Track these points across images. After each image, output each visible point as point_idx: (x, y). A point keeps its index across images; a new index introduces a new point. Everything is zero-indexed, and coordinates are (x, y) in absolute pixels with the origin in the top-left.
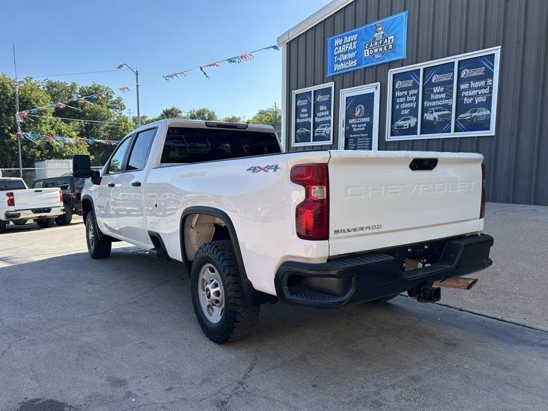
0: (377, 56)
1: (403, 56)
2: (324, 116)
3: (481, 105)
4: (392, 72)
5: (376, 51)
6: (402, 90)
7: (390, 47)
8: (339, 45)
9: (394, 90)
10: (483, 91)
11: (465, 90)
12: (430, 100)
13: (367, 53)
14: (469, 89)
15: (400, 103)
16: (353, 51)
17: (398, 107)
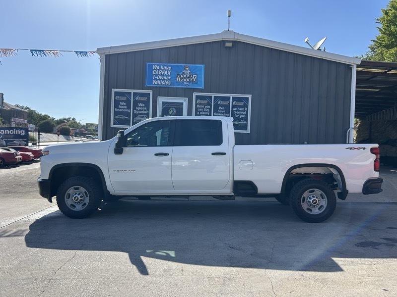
0: (185, 83)
1: (202, 87)
2: (142, 110)
3: (242, 119)
4: (195, 94)
5: (185, 80)
6: (201, 104)
7: (194, 80)
8: (156, 70)
9: (196, 104)
10: (243, 113)
11: (235, 111)
12: (217, 113)
13: (178, 79)
14: (237, 111)
15: (200, 112)
16: (168, 75)
17: (198, 113)
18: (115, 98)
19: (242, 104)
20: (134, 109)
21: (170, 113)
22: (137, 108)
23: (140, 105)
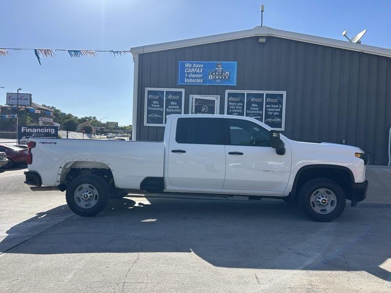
0: (217, 81)
1: (235, 84)
3: (277, 116)
4: (227, 92)
5: (217, 77)
6: (233, 102)
7: (227, 78)
8: (189, 68)
9: (229, 101)
10: (277, 110)
11: (269, 108)
12: (250, 110)
13: (211, 77)
14: (271, 108)
15: (232, 109)
16: (201, 73)
17: (230, 111)
18: (148, 97)
19: (276, 101)
20: (167, 107)
21: (203, 110)
22: (169, 107)
23: (172, 103)
